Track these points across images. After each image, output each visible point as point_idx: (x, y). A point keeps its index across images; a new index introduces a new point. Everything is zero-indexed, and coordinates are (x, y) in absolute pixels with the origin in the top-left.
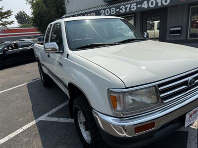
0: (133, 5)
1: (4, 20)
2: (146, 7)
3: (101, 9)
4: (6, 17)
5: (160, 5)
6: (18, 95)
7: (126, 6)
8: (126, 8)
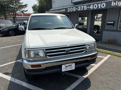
0: (85, 7)
1: (23, 9)
2: (92, 9)
3: (68, 8)
4: (24, 8)
5: (100, 7)
6: (15, 49)
7: (81, 7)
8: (81, 8)
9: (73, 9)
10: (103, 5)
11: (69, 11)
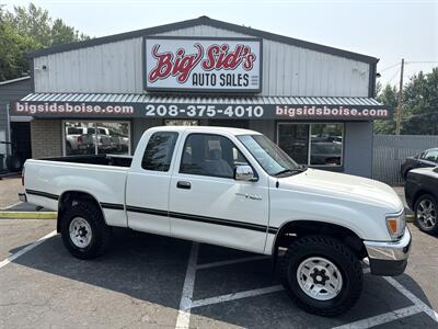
0: (211, 108)
2: (230, 116)
3: (149, 104)
5: (250, 115)
7: (199, 107)
8: (198, 111)
9: (168, 110)
10: (258, 111)
11: (148, 114)
